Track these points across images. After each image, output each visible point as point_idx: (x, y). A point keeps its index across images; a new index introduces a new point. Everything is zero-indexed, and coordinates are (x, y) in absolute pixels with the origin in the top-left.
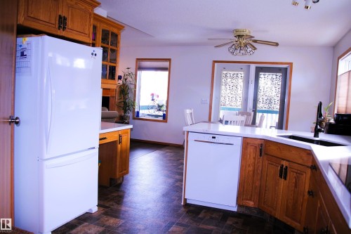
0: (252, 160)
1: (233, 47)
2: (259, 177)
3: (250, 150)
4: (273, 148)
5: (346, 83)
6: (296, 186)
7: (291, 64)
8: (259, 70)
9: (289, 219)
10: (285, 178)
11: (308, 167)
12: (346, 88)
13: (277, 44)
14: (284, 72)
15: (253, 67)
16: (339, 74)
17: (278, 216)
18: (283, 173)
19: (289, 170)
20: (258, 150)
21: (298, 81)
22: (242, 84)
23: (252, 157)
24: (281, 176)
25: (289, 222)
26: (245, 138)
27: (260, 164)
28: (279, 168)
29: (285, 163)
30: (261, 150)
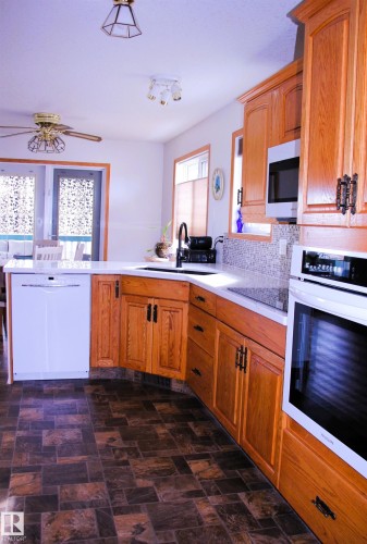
0: (107, 304)
1: (36, 140)
2: (117, 325)
3: (103, 290)
4: (134, 284)
5: (190, 195)
6: (171, 328)
7: (108, 166)
8: (60, 174)
9: (164, 370)
10: (155, 320)
11: (185, 302)
12: (190, 201)
13: (99, 139)
14: (98, 177)
15: (50, 169)
16: (176, 183)
17: (148, 370)
18: (152, 315)
19: (159, 309)
20: (113, 290)
21: (119, 191)
22: (32, 195)
23: (106, 299)
24: (149, 319)
25: (165, 373)
26: (94, 276)
27: (117, 308)
28: (146, 309)
29: (153, 302)
30: (117, 289)
